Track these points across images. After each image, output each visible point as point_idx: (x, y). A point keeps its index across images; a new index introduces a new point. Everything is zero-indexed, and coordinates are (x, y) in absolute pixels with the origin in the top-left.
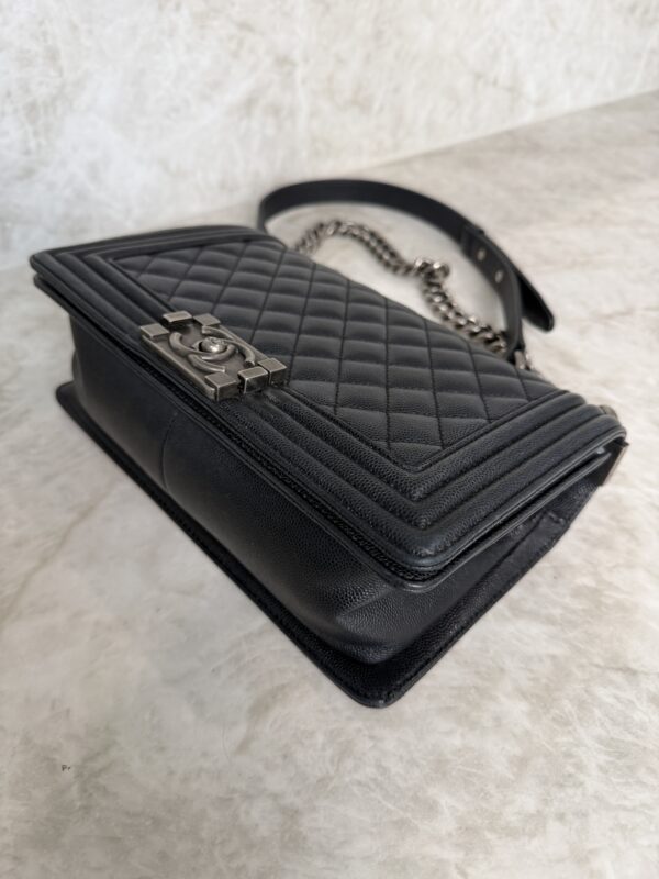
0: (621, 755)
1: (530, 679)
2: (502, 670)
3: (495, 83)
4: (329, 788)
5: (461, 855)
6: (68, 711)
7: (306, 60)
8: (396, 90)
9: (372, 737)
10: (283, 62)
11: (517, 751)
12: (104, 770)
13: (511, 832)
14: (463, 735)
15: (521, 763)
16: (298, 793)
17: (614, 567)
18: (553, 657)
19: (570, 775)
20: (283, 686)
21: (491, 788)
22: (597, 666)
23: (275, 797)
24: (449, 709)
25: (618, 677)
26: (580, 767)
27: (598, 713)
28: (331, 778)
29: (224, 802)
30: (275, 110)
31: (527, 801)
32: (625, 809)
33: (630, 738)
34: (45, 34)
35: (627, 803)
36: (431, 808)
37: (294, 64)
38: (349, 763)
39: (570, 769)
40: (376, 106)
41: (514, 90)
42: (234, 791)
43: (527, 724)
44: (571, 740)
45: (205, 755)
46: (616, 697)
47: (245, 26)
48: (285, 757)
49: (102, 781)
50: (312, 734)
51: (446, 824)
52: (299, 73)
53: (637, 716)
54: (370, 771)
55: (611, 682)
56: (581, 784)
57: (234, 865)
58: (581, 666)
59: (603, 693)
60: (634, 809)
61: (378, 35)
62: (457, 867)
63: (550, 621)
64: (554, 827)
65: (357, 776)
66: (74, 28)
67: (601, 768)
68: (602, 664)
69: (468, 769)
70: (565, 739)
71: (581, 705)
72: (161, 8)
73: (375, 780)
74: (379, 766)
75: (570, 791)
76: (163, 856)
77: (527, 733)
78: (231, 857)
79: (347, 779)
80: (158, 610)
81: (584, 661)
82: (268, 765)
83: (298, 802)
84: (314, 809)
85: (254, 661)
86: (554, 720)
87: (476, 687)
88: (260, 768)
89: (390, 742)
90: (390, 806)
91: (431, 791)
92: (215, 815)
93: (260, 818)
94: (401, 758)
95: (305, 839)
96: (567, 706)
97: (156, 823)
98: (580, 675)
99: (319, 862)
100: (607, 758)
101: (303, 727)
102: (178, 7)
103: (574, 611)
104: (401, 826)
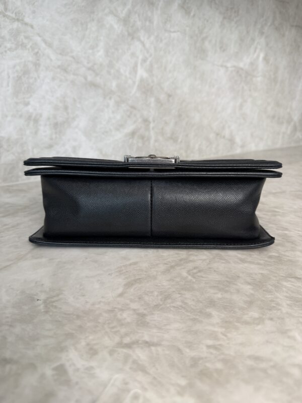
0: (297, 302)
1: (252, 279)
2: (238, 277)
3: (224, 137)
4: (160, 308)
5: (224, 330)
6: (43, 285)
7: (154, 121)
8: (187, 136)
9: (179, 294)
10: (146, 121)
11: (248, 299)
12: (57, 301)
13: (246, 323)
14: (222, 294)
15: (250, 303)
16: (145, 309)
17: (287, 251)
18: (262, 274)
19: (274, 307)
20: (140, 279)
21: (237, 310)
22: (282, 276)
23: (134, 310)
24: (215, 287)
25: (293, 280)
26: (278, 304)
27: (284, 289)
28: (161, 305)
29: (111, 311)
30: (142, 137)
31: (254, 314)
34: (65, 101)
36: (209, 316)
37: (150, 122)
38: (169, 301)
39: (273, 305)
40: (179, 140)
41: (232, 141)
42: (115, 308)
43: (252, 292)
44: (273, 297)
45: (103, 297)
46: (292, 285)
47: (133, 107)
48: (140, 298)
49: (54, 304)
50: (152, 292)
51: (216, 320)
52: (152, 125)
54: (179, 303)
55: (290, 281)
56: (280, 309)
57: (113, 330)
58: (276, 277)
59: (286, 284)
61: (180, 116)
62: (222, 333)
63: (259, 264)
64: (268, 322)
65: (173, 305)
66: (75, 100)
67: (288, 305)
68: (284, 276)
69: (226, 304)
70: (270, 296)
71: (276, 287)
72: (105, 98)
73: (181, 306)
74: (183, 302)
75: (275, 312)
76: (80, 327)
77: (252, 294)
78: (113, 328)
79: (168, 305)
80: (86, 258)
81: (276, 275)
82: (131, 301)
83: (145, 312)
84: (153, 314)
85: (127, 272)
86: (264, 291)
87: (227, 281)
88: (128, 302)
89: (188, 295)
90: (189, 314)
91: (208, 310)
92: (106, 315)
93: (127, 316)
94: (193, 300)
95: (148, 323)
96: (270, 287)
97: (78, 317)
98: (274, 279)
99: (155, 331)
100: (290, 302)
101: (148, 290)
102: (110, 98)
103: (269, 262)
104: (194, 320)
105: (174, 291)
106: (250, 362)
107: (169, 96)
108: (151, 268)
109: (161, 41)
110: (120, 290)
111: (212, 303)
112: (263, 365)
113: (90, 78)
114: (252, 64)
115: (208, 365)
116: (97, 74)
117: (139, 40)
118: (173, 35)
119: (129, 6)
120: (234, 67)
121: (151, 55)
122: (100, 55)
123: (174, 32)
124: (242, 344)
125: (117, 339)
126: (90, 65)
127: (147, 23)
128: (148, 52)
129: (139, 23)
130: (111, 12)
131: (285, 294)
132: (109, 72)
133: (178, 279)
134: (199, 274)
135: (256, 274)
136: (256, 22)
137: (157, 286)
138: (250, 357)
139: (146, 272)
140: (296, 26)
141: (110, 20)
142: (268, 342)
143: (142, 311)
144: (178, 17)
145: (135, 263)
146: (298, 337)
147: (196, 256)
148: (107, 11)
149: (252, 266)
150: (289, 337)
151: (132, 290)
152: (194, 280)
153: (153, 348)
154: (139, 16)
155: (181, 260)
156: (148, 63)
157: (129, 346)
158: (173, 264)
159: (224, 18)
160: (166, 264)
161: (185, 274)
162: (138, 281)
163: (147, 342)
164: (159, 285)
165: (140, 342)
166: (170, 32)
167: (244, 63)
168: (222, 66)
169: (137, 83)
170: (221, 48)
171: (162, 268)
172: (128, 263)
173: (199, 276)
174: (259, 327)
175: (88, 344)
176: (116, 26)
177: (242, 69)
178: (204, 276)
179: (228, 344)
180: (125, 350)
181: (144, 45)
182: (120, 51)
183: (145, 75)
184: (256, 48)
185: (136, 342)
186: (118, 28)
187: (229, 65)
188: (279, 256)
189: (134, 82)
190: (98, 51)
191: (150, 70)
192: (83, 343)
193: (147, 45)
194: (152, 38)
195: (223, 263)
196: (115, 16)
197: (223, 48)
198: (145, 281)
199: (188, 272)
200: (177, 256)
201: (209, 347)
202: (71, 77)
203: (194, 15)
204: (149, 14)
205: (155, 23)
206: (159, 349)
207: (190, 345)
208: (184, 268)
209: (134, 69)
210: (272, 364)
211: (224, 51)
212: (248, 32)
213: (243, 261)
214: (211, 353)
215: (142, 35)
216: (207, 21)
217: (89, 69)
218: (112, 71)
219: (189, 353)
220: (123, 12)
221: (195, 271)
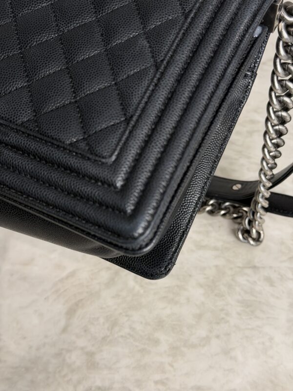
0: (248, 306)
1: (204, 278)
2: (190, 276)
4: (108, 341)
5: (171, 359)
9: (127, 316)
11: (198, 311)
13: (193, 346)
14: (171, 308)
15: (199, 317)
16: (93, 345)
18: (216, 266)
19: (223, 318)
20: (82, 300)
21: (185, 329)
22: (239, 267)
23: (82, 348)
25: (249, 271)
26: (227, 314)
27: (238, 289)
28: (108, 337)
29: (58, 355)
32: (248, 329)
33: (253, 298)
35: (250, 327)
36: (157, 342)
38: (116, 329)
39: (223, 316)
42: (62, 349)
43: (203, 299)
44: (224, 303)
45: (46, 337)
46: (248, 281)
48: (85, 331)
50: (97, 319)
51: (163, 347)
53: (257, 288)
54: (127, 330)
55: (245, 274)
56: (228, 321)
57: (66, 379)
58: (231, 269)
59: (241, 280)
60: (252, 329)
62: (169, 363)
63: (216, 249)
64: (214, 342)
65: (121, 334)
67: (239, 314)
68: (242, 266)
69: (174, 323)
70: (221, 303)
71: (229, 286)
73: (129, 334)
74: (130, 327)
75: (223, 325)
76: (32, 382)
77: (202, 303)
78: (64, 376)
79: (116, 336)
81: (233, 266)
82: (77, 336)
83: (94, 349)
84: (102, 351)
85: (65, 291)
86: (216, 295)
87: (178, 286)
88: (74, 338)
89: (136, 316)
90: (137, 344)
91: (156, 335)
92: (54, 361)
93: (76, 359)
94: (141, 323)
95: (98, 364)
96: (223, 288)
97: (27, 369)
98: (230, 273)
99: (105, 372)
100: (241, 308)
101: (93, 317)
104: (143, 351)
105: (121, 314)
108: (92, 280)
110: (63, 323)
111: (160, 324)
124: (186, 374)
133: (124, 294)
135: (210, 268)
137: (101, 308)
138: (192, 388)
139: (87, 287)
142: (211, 367)
143: (90, 348)
145: (73, 274)
151: (75, 320)
152: (142, 291)
161: (131, 283)
162: (80, 304)
163: (99, 388)
164: (104, 306)
165: (93, 389)
171: (105, 275)
172: (64, 274)
174: (205, 349)
179: (174, 376)
198: (89, 302)
201: (156, 383)
207: (139, 384)
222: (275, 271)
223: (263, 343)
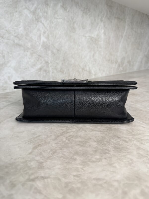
0: (118, 149)
1: (96, 139)
2: (90, 138)
3: (86, 71)
4: (50, 158)
5: (82, 166)
7: (51, 63)
8: (68, 70)
9: (61, 150)
10: (47, 63)
11: (95, 149)
13: (93, 162)
14: (82, 148)
15: (96, 151)
16: (43, 160)
18: (102, 136)
19: (107, 152)
20: (41, 144)
21: (89, 155)
22: (111, 137)
23: (37, 161)
24: (78, 144)
25: (116, 138)
26: (109, 151)
27: (112, 143)
28: (51, 157)
29: (25, 162)
30: (45, 71)
31: (98, 157)
32: (120, 156)
33: (119, 146)
34: (3, 53)
35: (120, 155)
36: (75, 160)
37: (49, 63)
38: (55, 154)
39: (107, 151)
40: (65, 72)
41: (90, 72)
42: (27, 160)
43: (97, 146)
44: (107, 147)
45: (21, 155)
46: (115, 141)
47: (40, 56)
48: (40, 154)
50: (47, 150)
51: (78, 162)
52: (50, 65)
53: (121, 143)
54: (60, 155)
55: (114, 139)
56: (109, 153)
57: (25, 172)
60: (122, 156)
61: (64, 60)
62: (81, 168)
63: (100, 131)
64: (104, 160)
65: (57, 156)
66: (8, 53)
67: (113, 151)
69: (84, 153)
70: (105, 147)
71: (108, 142)
72: (25, 51)
73: (61, 156)
74: (62, 154)
75: (107, 155)
76: (7, 172)
77: (97, 147)
78: (25, 171)
79: (55, 157)
80: (13, 135)
81: (108, 136)
82: (36, 156)
83: (43, 161)
84: (47, 162)
85: (34, 141)
86: (102, 144)
87: (85, 141)
88: (34, 156)
89: (65, 150)
90: (65, 160)
91: (75, 157)
92: (22, 165)
93: (33, 164)
94: (68, 152)
95: (44, 167)
96: (105, 142)
97: (7, 167)
98: (107, 138)
99: (47, 170)
100: (115, 149)
101: (45, 150)
102: (28, 52)
103: (105, 130)
104: (68, 163)
105: (58, 149)
106: (94, 182)
107: (58, 50)
108: (47, 138)
109: (53, 23)
110: (30, 151)
111: (77, 153)
112: (101, 182)
113: (16, 41)
114: (98, 35)
115: (74, 185)
116: (20, 39)
117: (41, 22)
118: (59, 20)
119: (35, 5)
120: (90, 36)
121: (48, 30)
122: (21, 30)
123: (59, 19)
124: (90, 173)
125: (27, 177)
126: (16, 35)
127: (45, 14)
128: (46, 28)
129: (41, 14)
130: (26, 8)
131: (113, 145)
132: (26, 39)
133: (61, 143)
134: (72, 139)
135: (99, 136)
136: (98, 16)
137: (49, 147)
138: (94, 179)
139: (44, 140)
140: (117, 18)
141: (26, 12)
142: (103, 170)
143: (41, 161)
144: (61, 11)
145: (39, 136)
146: (118, 167)
147: (71, 129)
148: (24, 7)
149: (97, 132)
150: (113, 167)
151: (36, 150)
152: (69, 142)
153: (46, 180)
154: (41, 10)
155: (63, 132)
156: (46, 34)
157: (33, 180)
158: (59, 135)
159: (84, 13)
160: (55, 135)
161: (64, 139)
162: (40, 145)
163: (42, 177)
164: (51, 146)
165: (39, 177)
166: (57, 19)
167: (94, 35)
168: (83, 36)
169: (41, 44)
170: (82, 27)
171: (53, 137)
172: (35, 136)
173: (71, 140)
174: (99, 163)
175: (11, 182)
176: (29, 15)
177: (93, 37)
178: (74, 139)
179: (84, 173)
180: (31, 183)
181: (44, 25)
182: (32, 28)
183: (45, 40)
184: (99, 28)
185: (37, 178)
186: (30, 16)
187: (87, 35)
188: (110, 127)
189: (40, 44)
190: (20, 28)
191: (48, 37)
192: (8, 181)
193: (46, 25)
194: (48, 22)
195: (84, 132)
196: (28, 10)
197: (84, 27)
198: (44, 145)
199: (66, 138)
200: (61, 130)
201: (74, 176)
202: (6, 41)
203: (69, 11)
204: (46, 9)
205: (49, 14)
206: (49, 180)
207: (65, 176)
208: (64, 137)
209: (40, 37)
210: (104, 181)
211: (84, 29)
212: (95, 20)
213: (93, 130)
214: (76, 179)
215: (43, 20)
216: (75, 14)
217: (16, 36)
218: (28, 38)
219: (64, 180)
220: (32, 8)
221: (69, 137)
222: (127, 138)
223: (128, 161)
